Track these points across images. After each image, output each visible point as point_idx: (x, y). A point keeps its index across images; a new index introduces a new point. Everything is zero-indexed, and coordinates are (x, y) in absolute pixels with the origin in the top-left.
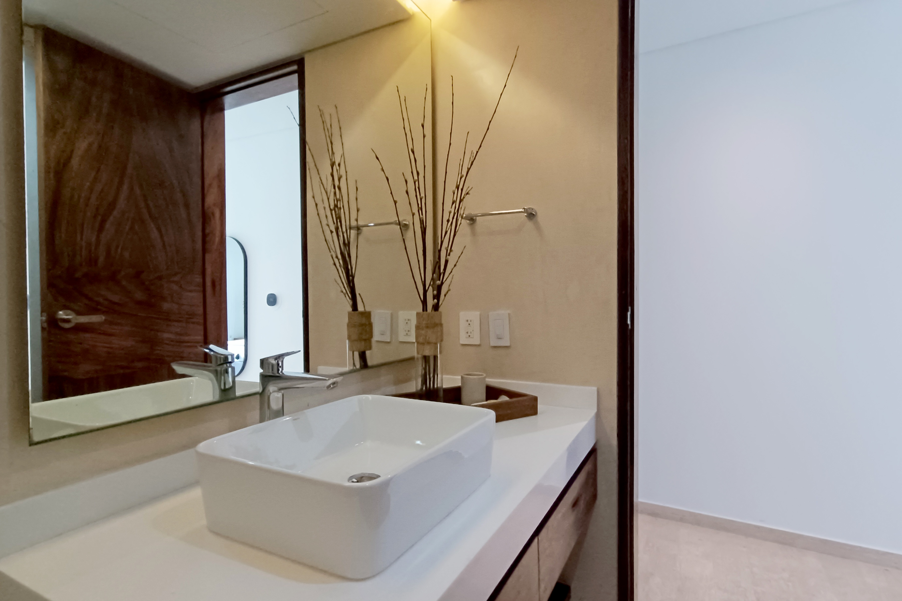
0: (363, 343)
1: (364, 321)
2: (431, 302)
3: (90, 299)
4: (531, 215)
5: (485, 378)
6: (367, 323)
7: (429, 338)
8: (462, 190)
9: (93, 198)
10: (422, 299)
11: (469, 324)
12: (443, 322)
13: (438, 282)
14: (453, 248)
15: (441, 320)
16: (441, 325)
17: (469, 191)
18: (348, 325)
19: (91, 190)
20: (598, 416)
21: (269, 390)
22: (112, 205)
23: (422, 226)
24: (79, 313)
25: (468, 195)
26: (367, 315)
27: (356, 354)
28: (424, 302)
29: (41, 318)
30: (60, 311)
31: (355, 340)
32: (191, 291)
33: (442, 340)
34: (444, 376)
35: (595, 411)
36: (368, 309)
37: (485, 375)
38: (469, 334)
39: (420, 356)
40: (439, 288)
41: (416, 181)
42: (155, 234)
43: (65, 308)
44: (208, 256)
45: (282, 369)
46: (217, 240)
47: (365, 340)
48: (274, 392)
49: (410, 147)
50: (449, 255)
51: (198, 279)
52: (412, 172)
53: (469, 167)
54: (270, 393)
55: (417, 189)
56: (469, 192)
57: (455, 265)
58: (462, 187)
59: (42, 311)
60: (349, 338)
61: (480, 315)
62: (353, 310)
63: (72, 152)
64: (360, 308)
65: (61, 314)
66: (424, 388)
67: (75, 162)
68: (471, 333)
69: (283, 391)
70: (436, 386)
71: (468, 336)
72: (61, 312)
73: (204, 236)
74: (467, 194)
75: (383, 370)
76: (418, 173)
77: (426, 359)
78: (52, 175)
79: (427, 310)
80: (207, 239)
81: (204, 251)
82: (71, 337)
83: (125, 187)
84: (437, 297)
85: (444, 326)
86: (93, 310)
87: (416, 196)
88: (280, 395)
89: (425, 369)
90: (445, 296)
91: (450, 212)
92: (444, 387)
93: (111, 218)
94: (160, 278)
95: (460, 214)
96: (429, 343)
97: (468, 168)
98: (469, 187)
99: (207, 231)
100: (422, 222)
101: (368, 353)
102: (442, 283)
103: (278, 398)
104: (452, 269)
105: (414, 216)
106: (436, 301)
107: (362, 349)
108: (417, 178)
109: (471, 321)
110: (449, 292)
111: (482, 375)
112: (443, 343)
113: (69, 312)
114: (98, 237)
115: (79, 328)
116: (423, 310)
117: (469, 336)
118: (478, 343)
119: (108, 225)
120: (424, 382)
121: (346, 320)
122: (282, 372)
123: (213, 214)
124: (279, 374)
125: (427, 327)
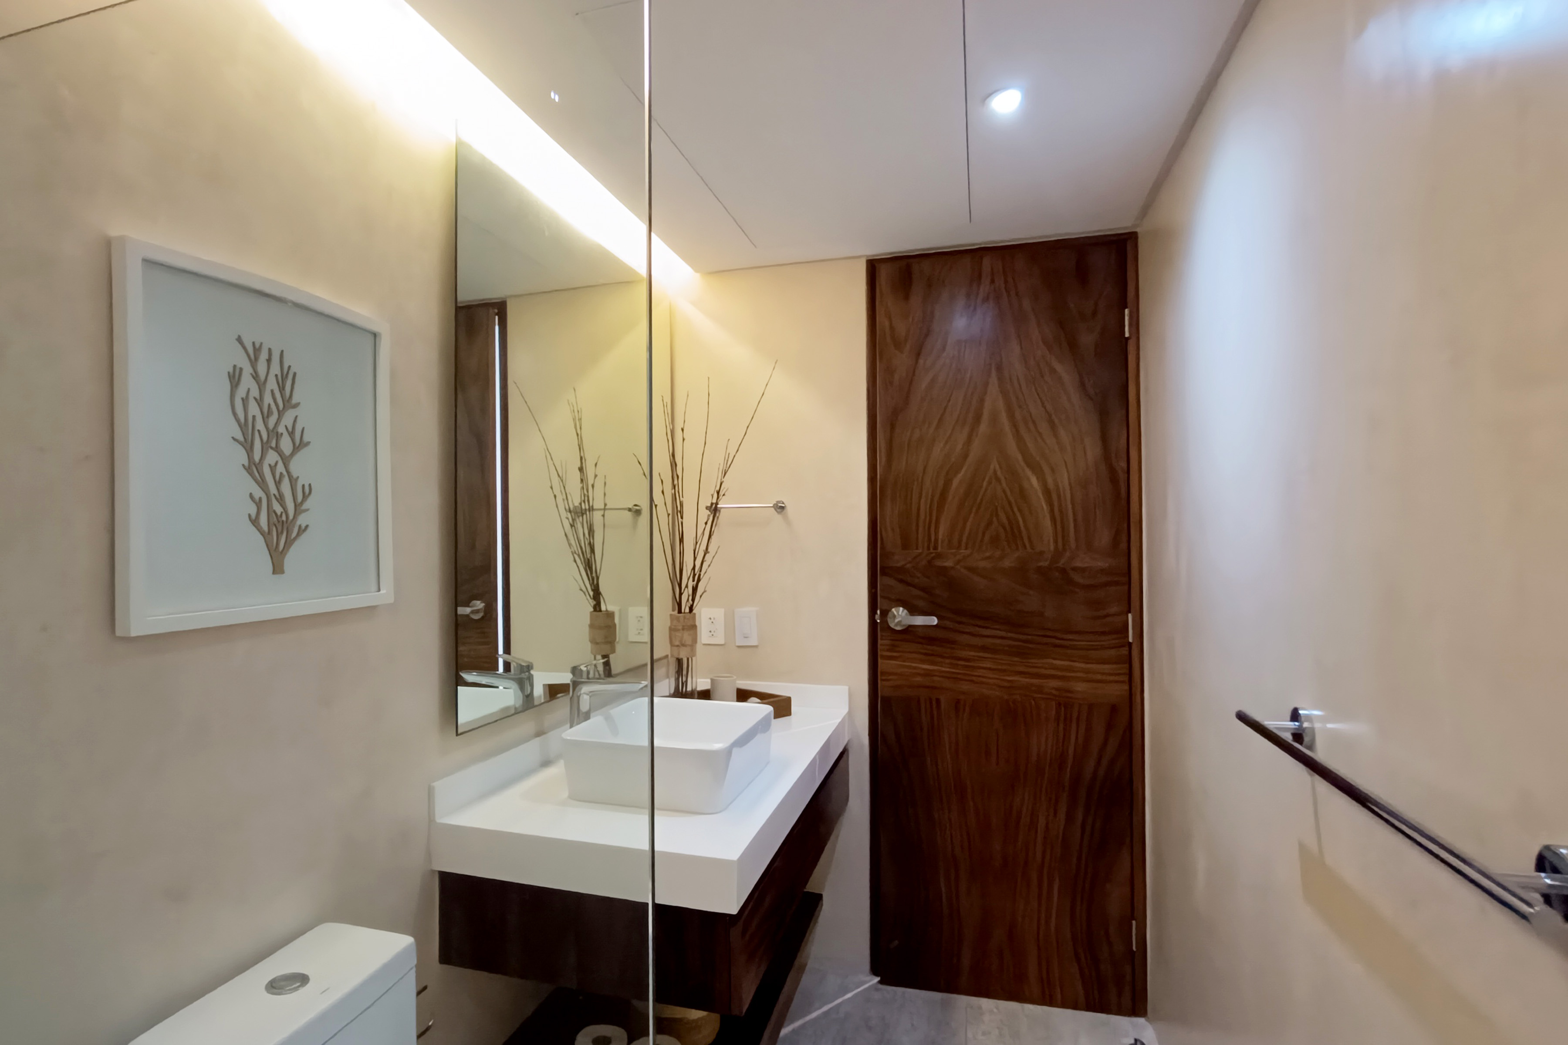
0: (606, 645)
1: (606, 621)
2: (686, 604)
4: (780, 508)
5: (735, 680)
6: (610, 624)
7: (685, 640)
10: (677, 600)
11: (712, 622)
13: (694, 583)
15: (695, 621)
16: (696, 626)
18: (589, 625)
20: (850, 714)
26: (610, 616)
27: (599, 657)
28: (681, 603)
31: (597, 642)
33: (694, 643)
34: (699, 680)
35: (847, 709)
38: (712, 633)
39: (673, 657)
40: (695, 590)
47: (608, 643)
48: (585, 694)
50: (705, 556)
54: (580, 696)
57: (711, 564)
60: (593, 641)
61: (725, 612)
62: (596, 611)
64: (604, 609)
66: (677, 690)
68: (714, 632)
69: (591, 694)
70: (688, 688)
71: (711, 635)
74: (724, 495)
77: (679, 660)
79: (682, 612)
84: (692, 598)
89: (678, 672)
90: (701, 596)
92: (695, 689)
96: (685, 645)
101: (612, 657)
102: (698, 585)
103: (586, 700)
104: (707, 570)
106: (691, 602)
107: (606, 653)
109: (714, 619)
110: (705, 593)
111: (734, 677)
116: (677, 612)
118: (724, 642)
120: (677, 682)
125: (684, 629)
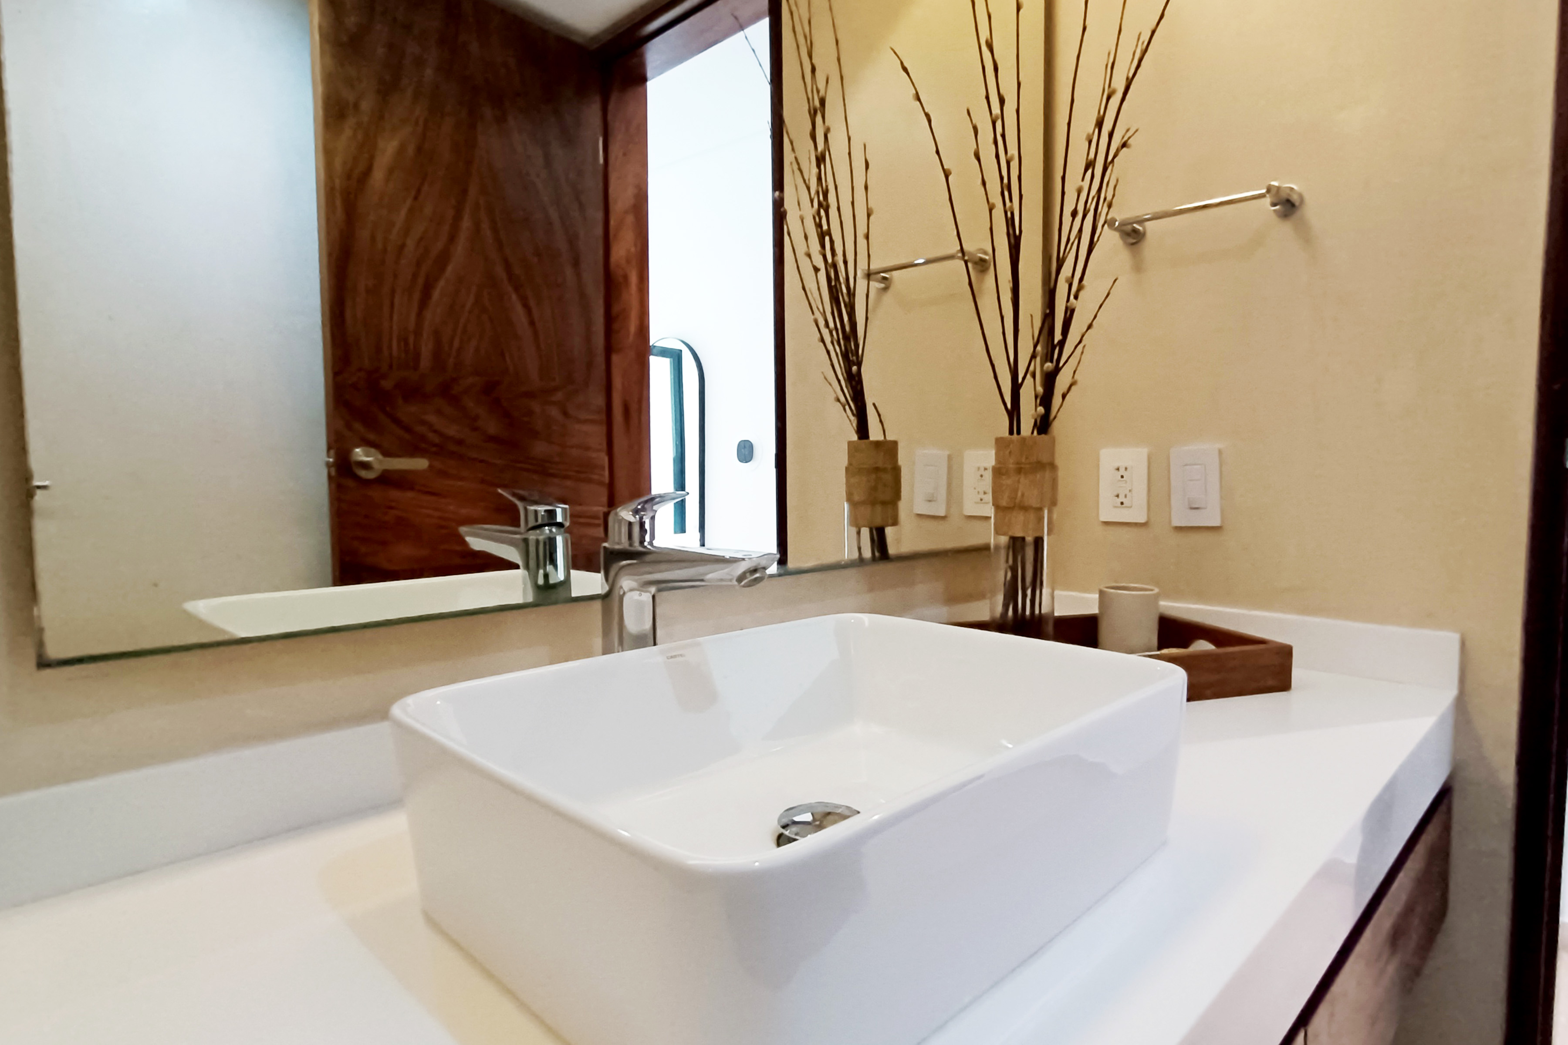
0: (879, 508)
1: (880, 461)
2: (1029, 411)
3: (408, 429)
4: (1286, 206)
5: (1157, 597)
6: (889, 466)
7: (1023, 495)
8: (1111, 135)
9: (410, 243)
10: (1009, 406)
11: (1122, 477)
12: (1059, 461)
13: (1049, 366)
14: (1084, 282)
15: (1053, 454)
16: (1053, 466)
17: (1129, 138)
18: (847, 469)
19: (407, 231)
20: (1461, 705)
21: (621, 587)
22: (443, 259)
23: (1011, 231)
24: (386, 454)
25: (1124, 149)
26: (889, 449)
27: (865, 532)
28: (1014, 412)
29: (328, 459)
30: (357, 448)
31: (863, 503)
32: (586, 421)
33: (1054, 503)
34: (1058, 590)
35: (1452, 692)
36: (890, 437)
37: (1156, 590)
38: (1122, 499)
39: (1004, 540)
40: (1050, 379)
41: (997, 118)
42: (519, 314)
43: (367, 443)
44: (615, 358)
45: (653, 537)
46: (633, 327)
47: (884, 503)
48: (631, 590)
49: (984, 35)
50: (1076, 297)
51: (599, 401)
52: (987, 98)
53: (1131, 75)
54: (624, 593)
55: (999, 139)
56: (1130, 142)
57: (1090, 327)
58: (1110, 127)
59: (329, 448)
60: (849, 499)
61: (1149, 458)
62: (860, 438)
63: (372, 158)
64: (875, 434)
65: (360, 454)
66: (1010, 612)
67: (378, 175)
68: (1126, 496)
69: (653, 589)
70: (1037, 612)
71: (1119, 505)
72: (358, 450)
73: (610, 319)
74: (1124, 145)
75: (920, 569)
76: (1002, 101)
77: (1017, 544)
78: (338, 203)
79: (1019, 432)
80: (616, 326)
81: (609, 350)
82: (377, 494)
83: (466, 223)
84: (1046, 400)
85: (1061, 473)
86: (414, 451)
87: (997, 156)
88: (647, 597)
89: (1014, 570)
90: (1064, 396)
91: (1079, 192)
92: (1056, 614)
93: (442, 283)
94: (530, 395)
95: (1105, 199)
96: (1024, 508)
97: (1127, 78)
98: (1128, 130)
99: (616, 309)
100: (1010, 222)
101: (889, 531)
102: (1057, 370)
103: (640, 605)
104: (1083, 336)
105: (993, 211)
106: (1041, 410)
107: (878, 522)
108: (999, 112)
109: (1126, 469)
110: (1073, 388)
111: (1152, 590)
112: (1056, 511)
113: (373, 450)
114: (420, 314)
115: (387, 479)
116: (1011, 432)
117: (1122, 503)
118: (1142, 519)
119: (436, 294)
120: (1011, 596)
121: (843, 460)
122: (651, 543)
123: (626, 277)
124: (645, 547)
125: (1019, 471)
